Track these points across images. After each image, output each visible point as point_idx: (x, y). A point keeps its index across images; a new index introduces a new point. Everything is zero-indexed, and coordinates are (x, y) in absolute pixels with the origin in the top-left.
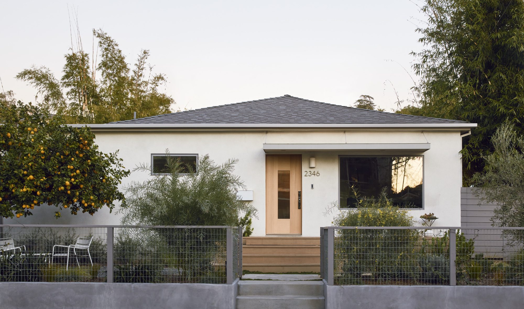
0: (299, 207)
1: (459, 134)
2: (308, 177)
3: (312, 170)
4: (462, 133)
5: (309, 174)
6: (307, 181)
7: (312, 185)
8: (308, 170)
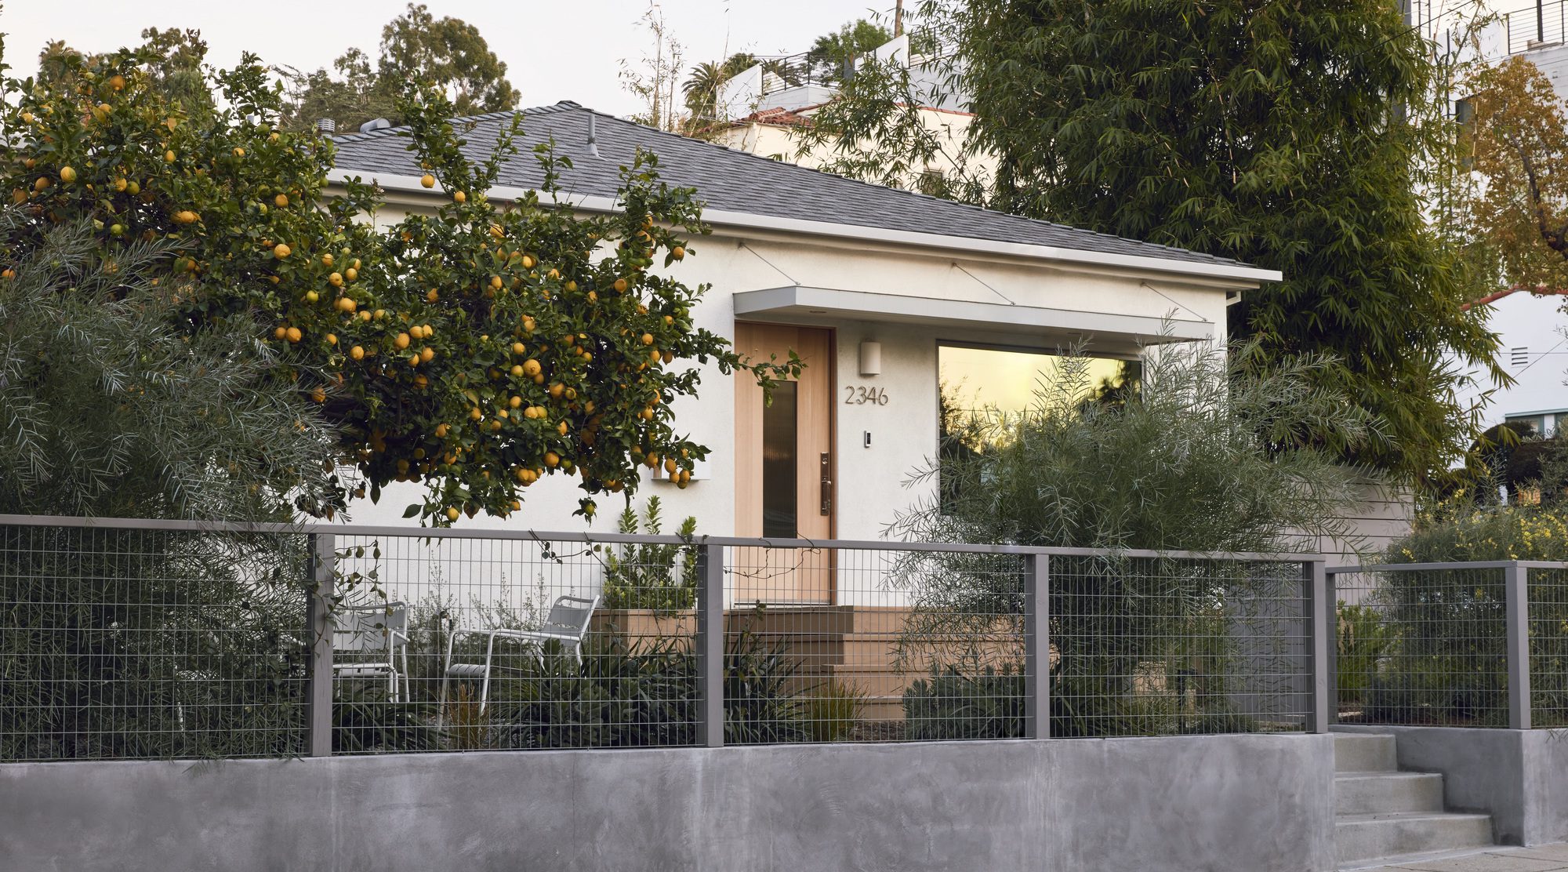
0: (822, 505)
1: (1224, 296)
2: (856, 406)
3: (868, 384)
4: (1230, 294)
5: (857, 394)
6: (851, 419)
7: (869, 435)
8: (858, 383)
